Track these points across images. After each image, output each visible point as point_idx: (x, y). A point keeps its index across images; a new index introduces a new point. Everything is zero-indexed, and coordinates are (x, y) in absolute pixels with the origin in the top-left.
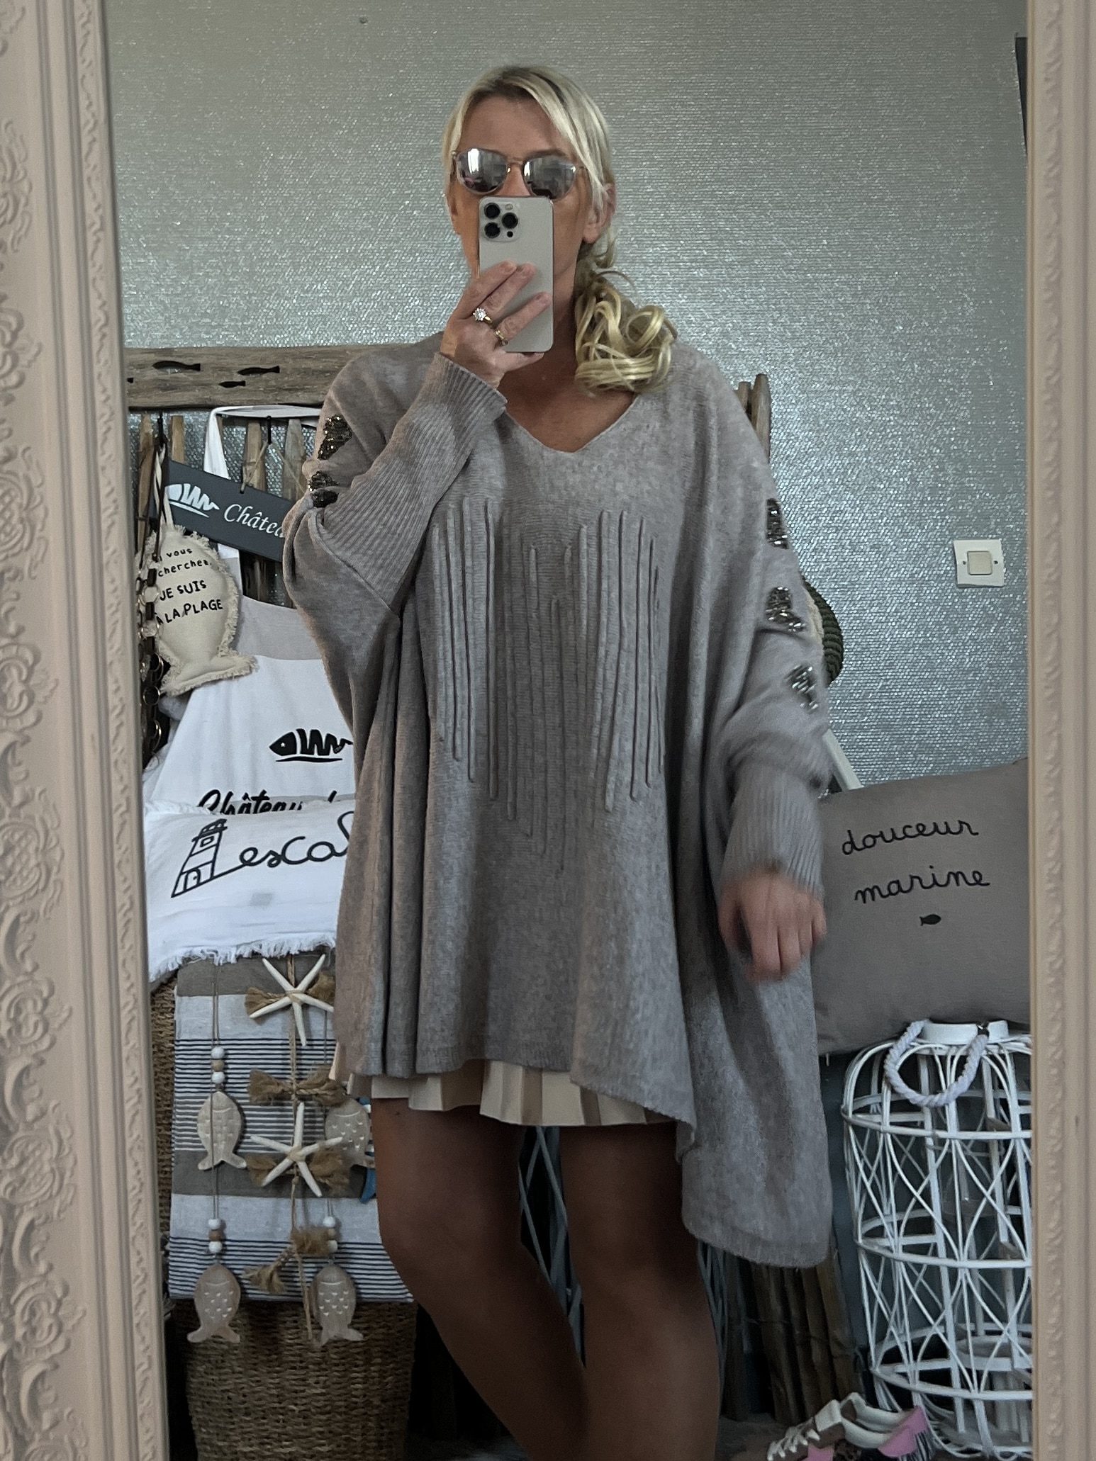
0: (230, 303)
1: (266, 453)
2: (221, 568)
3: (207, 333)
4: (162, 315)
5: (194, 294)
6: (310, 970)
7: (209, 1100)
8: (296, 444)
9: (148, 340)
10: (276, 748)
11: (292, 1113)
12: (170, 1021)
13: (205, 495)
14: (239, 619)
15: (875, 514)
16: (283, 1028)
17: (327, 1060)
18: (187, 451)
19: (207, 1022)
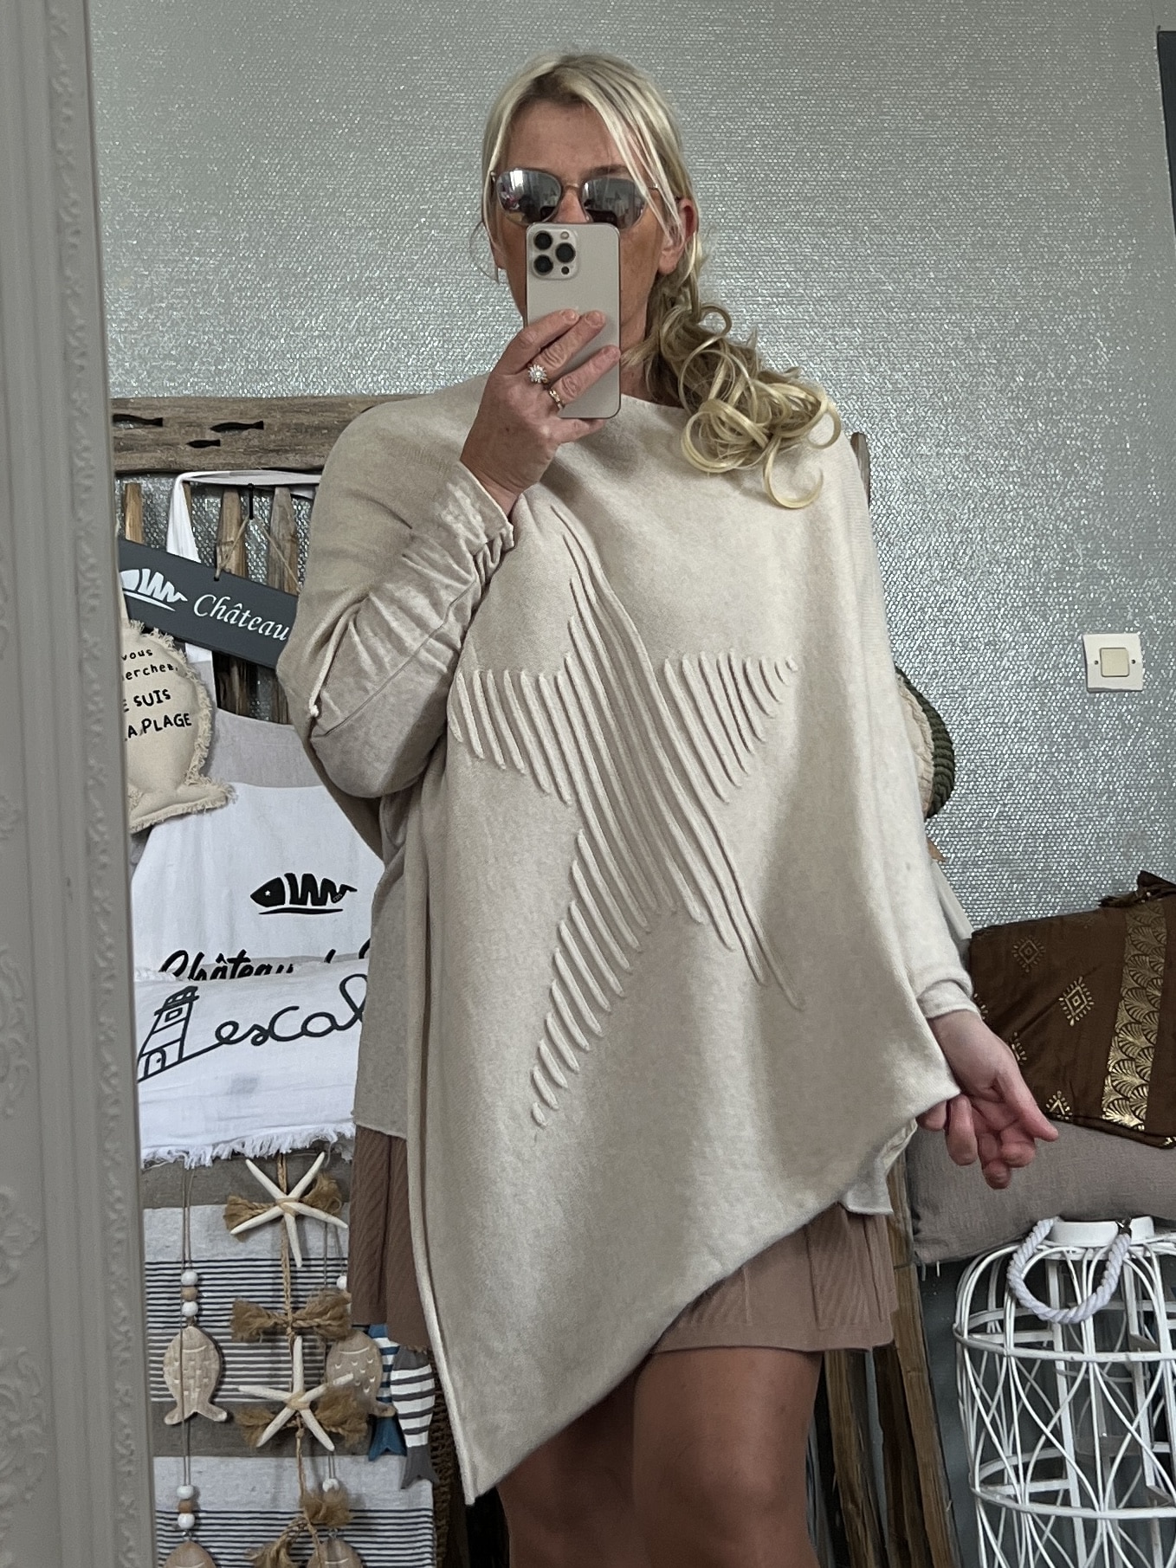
0: (200, 344)
1: (247, 529)
2: (190, 674)
3: (170, 380)
5: (154, 331)
6: (305, 1173)
7: (178, 1336)
8: (283, 518)
10: (258, 897)
11: (287, 1351)
13: (168, 584)
14: (213, 736)
15: (991, 604)
16: (273, 1246)
17: (328, 1283)
18: (145, 528)
19: (177, 1238)
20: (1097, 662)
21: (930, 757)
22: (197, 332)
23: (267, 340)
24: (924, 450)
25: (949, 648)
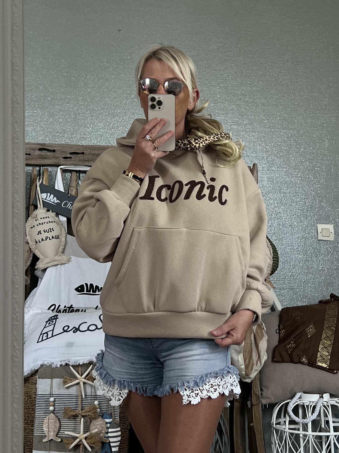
0: (67, 129)
1: (78, 183)
2: (60, 224)
3: (57, 139)
4: (42, 132)
5: (54, 124)
6: (87, 370)
7: (48, 416)
9: (37, 140)
10: (77, 289)
11: (79, 422)
12: (35, 387)
13: (55, 197)
14: (65, 243)
15: (291, 214)
16: (76, 391)
17: (92, 403)
18: (49, 181)
19: (49, 388)
20: (321, 232)
21: (272, 258)
22: (66, 125)
23: (86, 129)
24: (274, 169)
25: (278, 226)
